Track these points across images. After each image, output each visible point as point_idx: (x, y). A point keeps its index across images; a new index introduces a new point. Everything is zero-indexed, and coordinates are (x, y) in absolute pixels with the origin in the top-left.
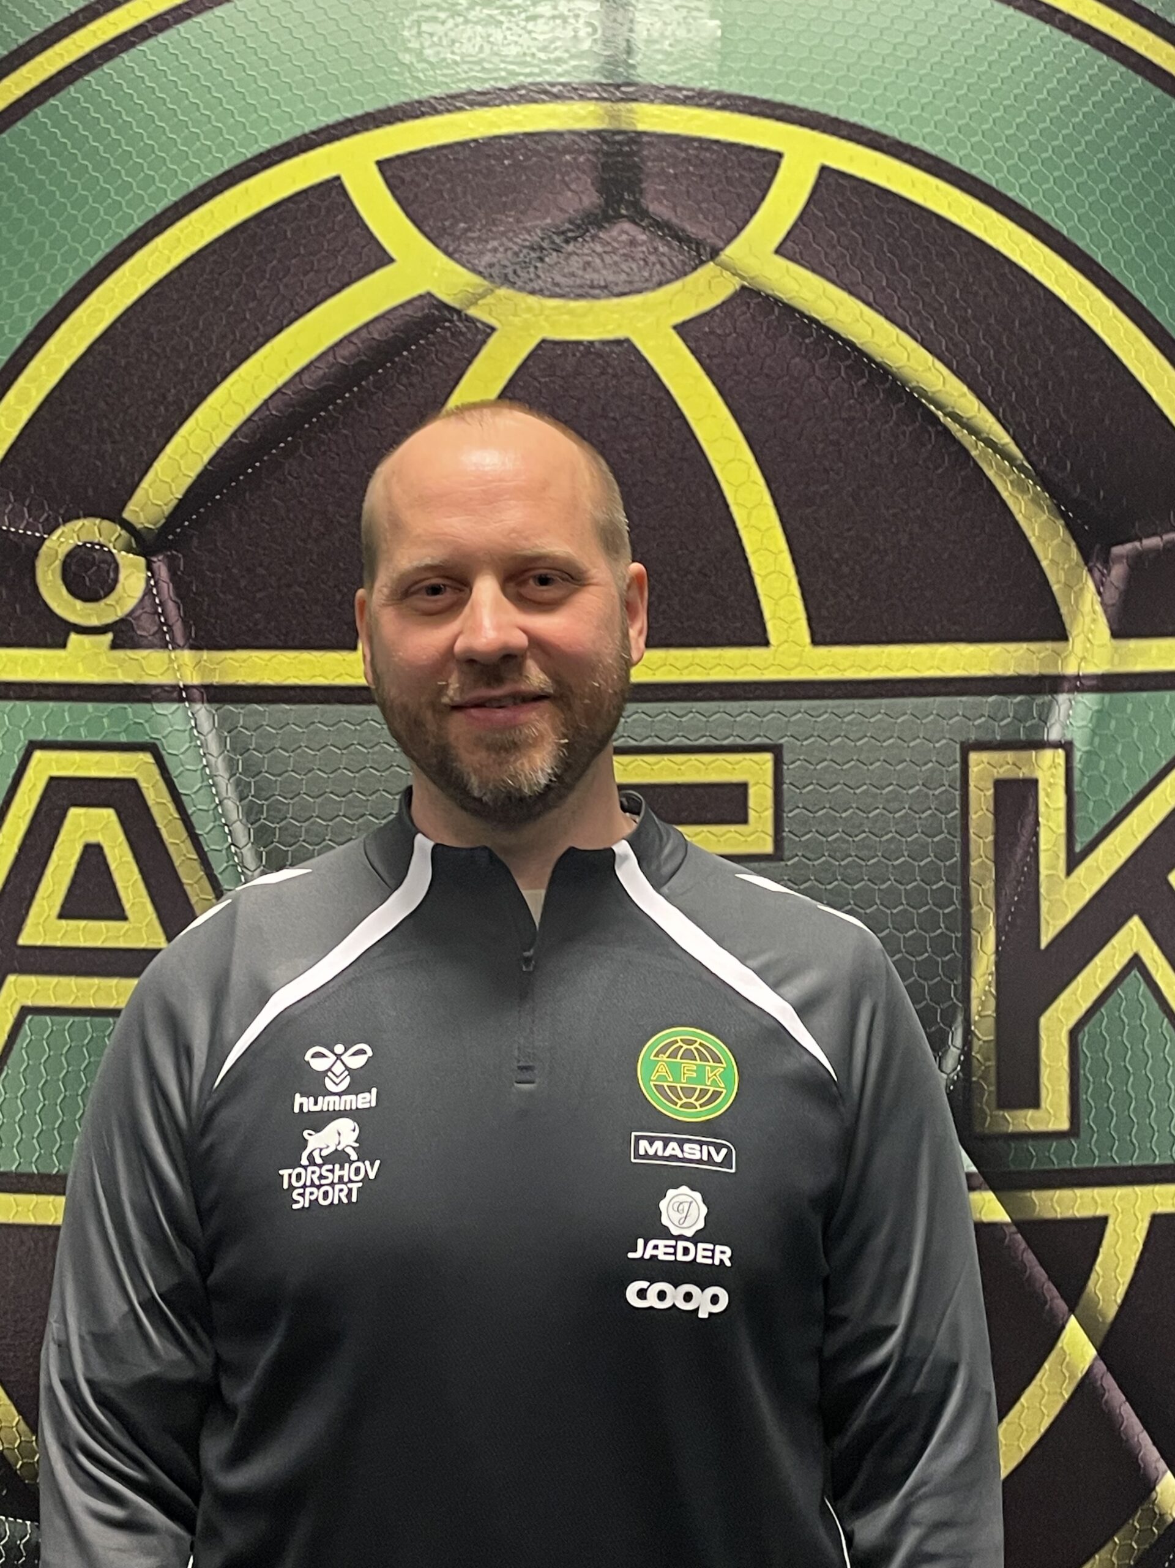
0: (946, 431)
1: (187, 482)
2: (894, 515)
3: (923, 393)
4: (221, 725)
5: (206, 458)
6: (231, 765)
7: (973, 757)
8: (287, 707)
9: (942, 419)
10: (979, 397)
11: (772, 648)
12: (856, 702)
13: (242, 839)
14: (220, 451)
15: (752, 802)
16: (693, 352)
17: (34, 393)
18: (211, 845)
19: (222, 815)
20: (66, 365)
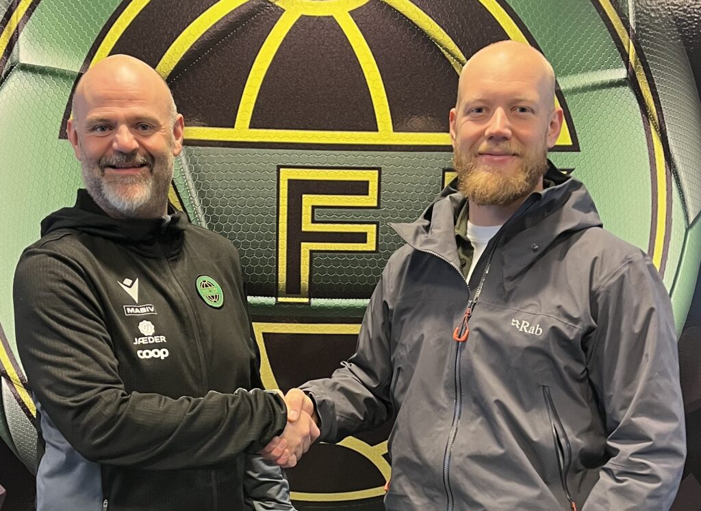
0: (443, 55)
1: (175, 64)
2: (424, 85)
3: (436, 40)
4: (187, 154)
5: (182, 55)
6: (190, 168)
7: (447, 173)
8: (210, 148)
9: (442, 50)
10: (455, 43)
11: (379, 133)
12: (408, 153)
13: (194, 195)
14: (187, 52)
15: (370, 188)
16: (355, 22)
17: (120, 29)
18: (183, 196)
19: (187, 186)
20: (132, 19)
